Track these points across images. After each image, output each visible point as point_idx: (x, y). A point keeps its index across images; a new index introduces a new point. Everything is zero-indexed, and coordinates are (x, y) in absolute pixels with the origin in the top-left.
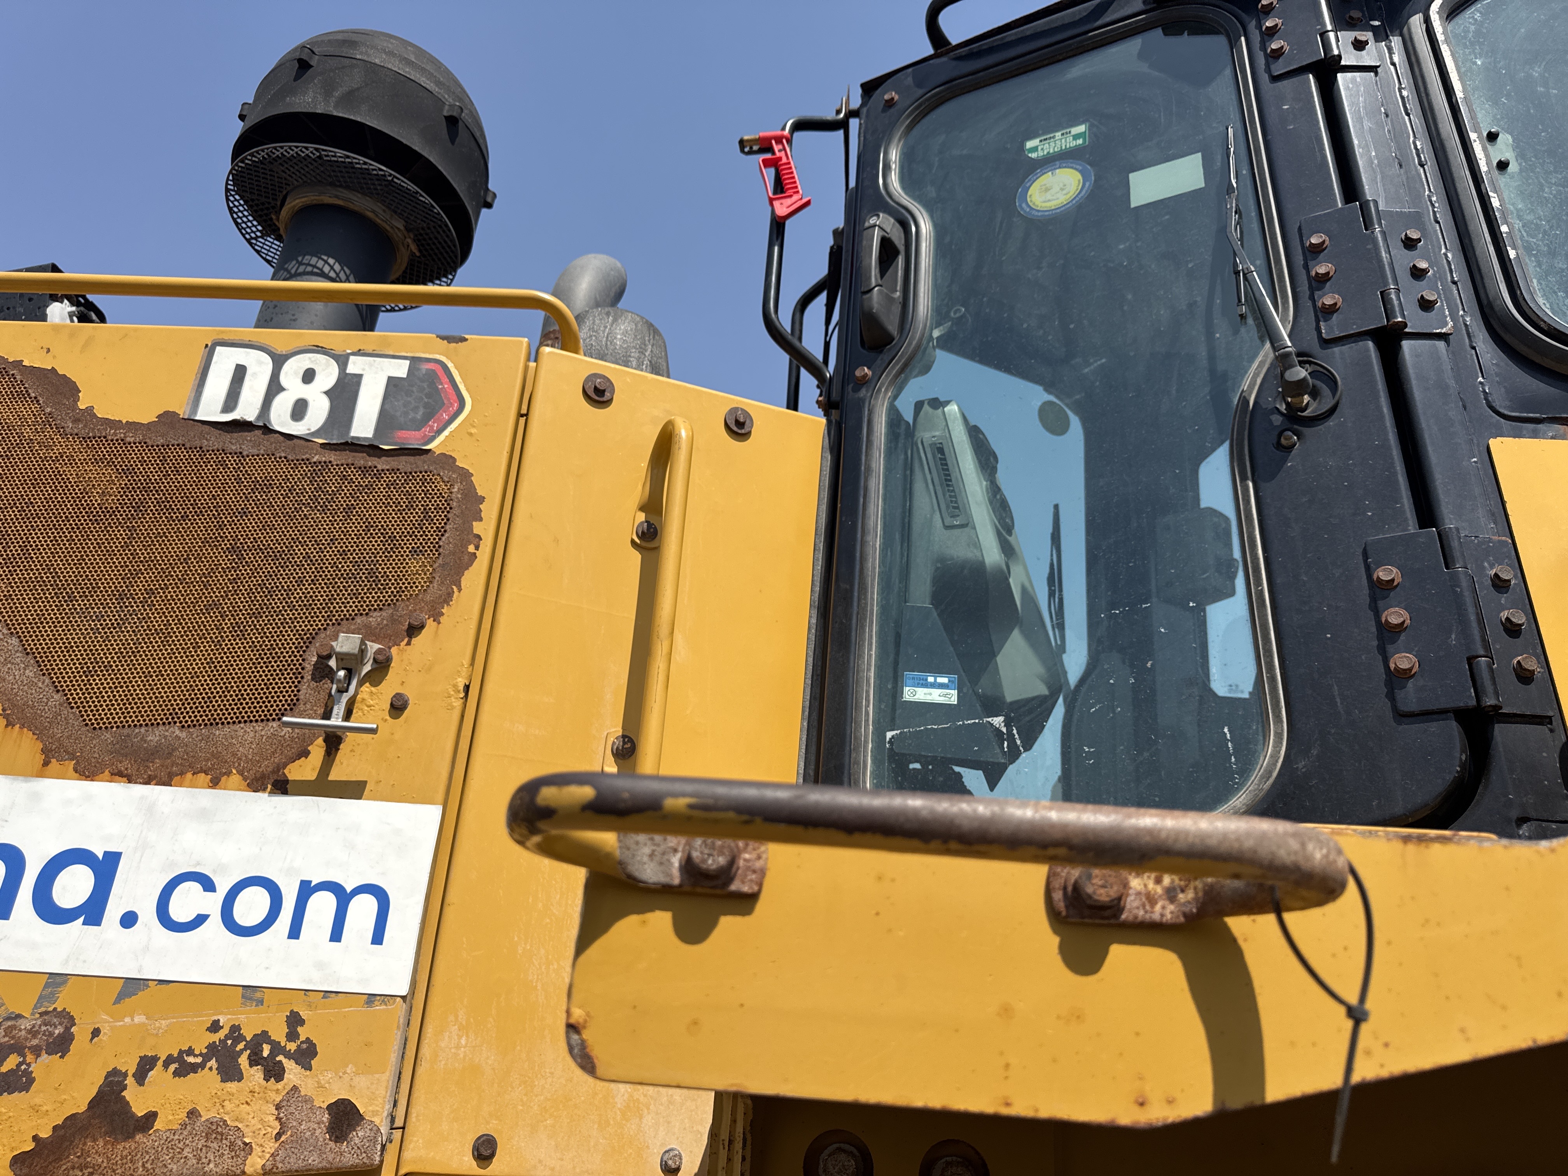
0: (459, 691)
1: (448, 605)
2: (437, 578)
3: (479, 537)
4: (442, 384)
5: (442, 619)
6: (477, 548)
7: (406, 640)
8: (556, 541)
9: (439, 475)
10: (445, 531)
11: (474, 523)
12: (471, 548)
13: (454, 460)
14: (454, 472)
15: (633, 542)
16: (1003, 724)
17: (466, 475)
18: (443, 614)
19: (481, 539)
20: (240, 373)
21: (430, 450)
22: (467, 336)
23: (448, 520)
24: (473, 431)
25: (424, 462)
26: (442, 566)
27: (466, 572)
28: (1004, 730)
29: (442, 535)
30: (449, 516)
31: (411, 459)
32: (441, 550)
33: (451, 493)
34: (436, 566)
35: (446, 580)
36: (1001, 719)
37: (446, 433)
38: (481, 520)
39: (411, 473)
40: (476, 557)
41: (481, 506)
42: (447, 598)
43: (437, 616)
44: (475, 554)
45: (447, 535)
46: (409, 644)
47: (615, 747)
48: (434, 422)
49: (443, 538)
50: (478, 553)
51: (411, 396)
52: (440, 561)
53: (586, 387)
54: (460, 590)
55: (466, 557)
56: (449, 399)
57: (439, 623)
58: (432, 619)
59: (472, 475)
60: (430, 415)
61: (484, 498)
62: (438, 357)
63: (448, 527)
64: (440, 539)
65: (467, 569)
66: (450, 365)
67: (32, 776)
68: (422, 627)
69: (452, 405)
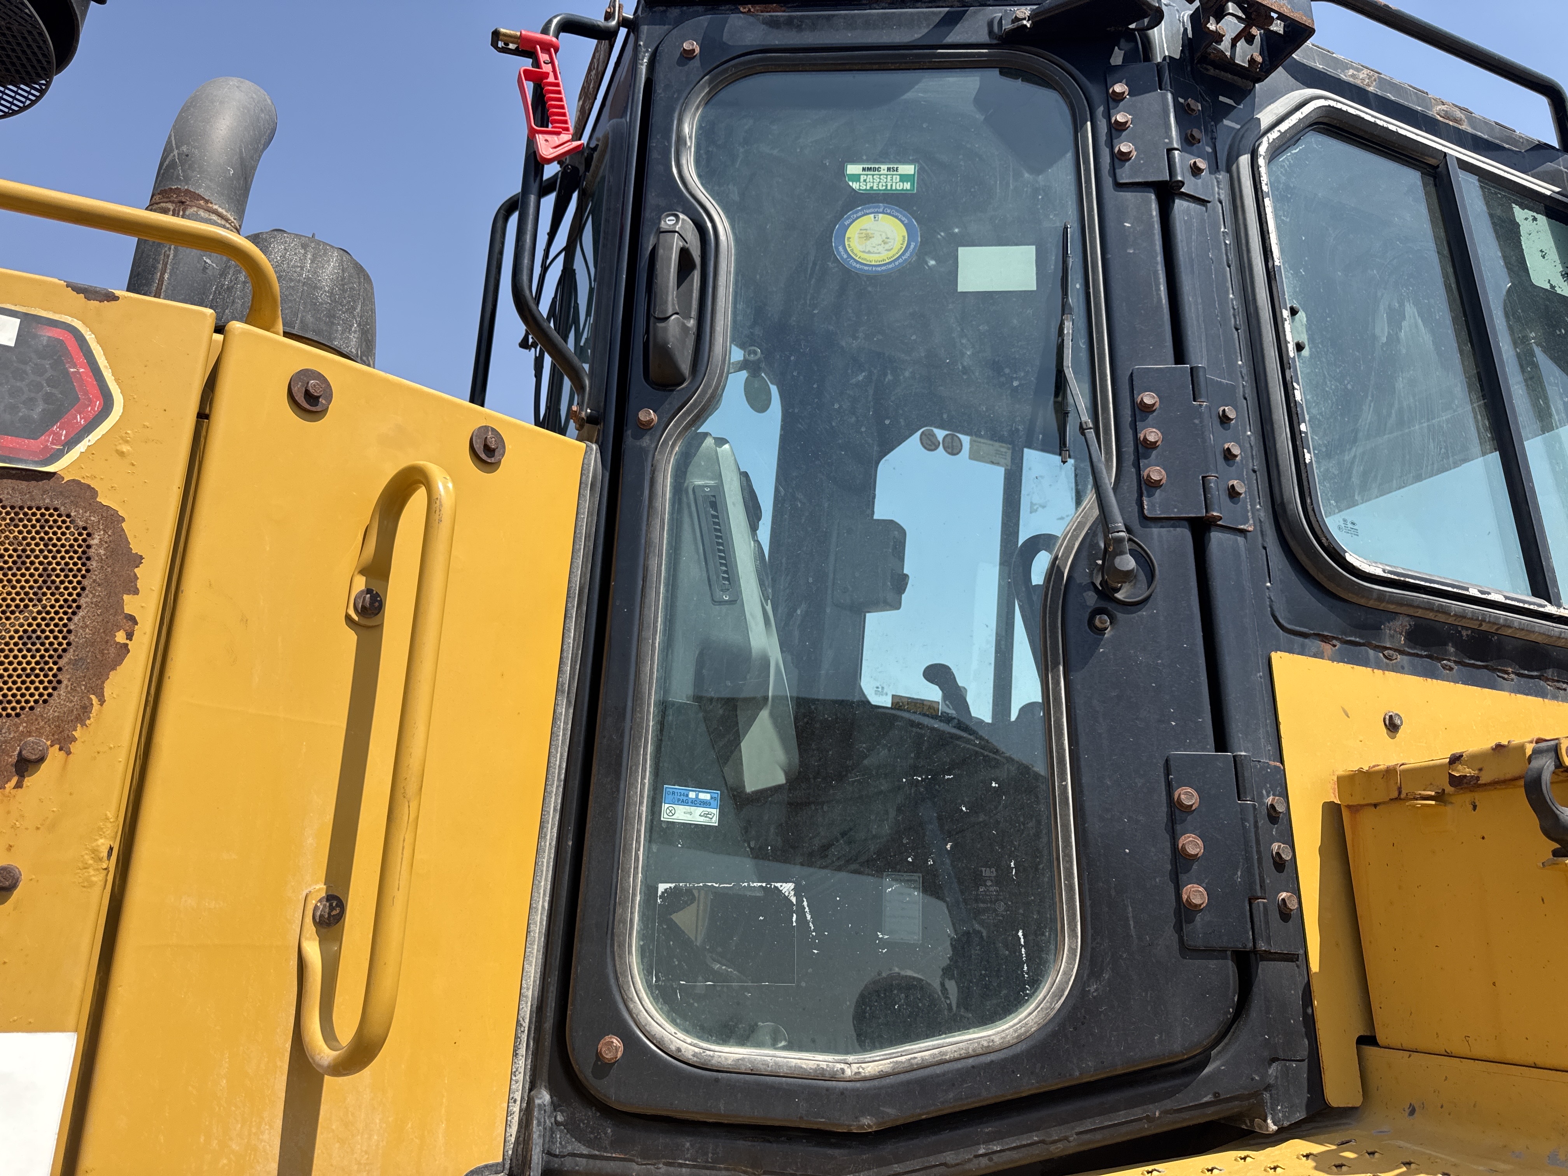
0: (101, 860)
1: (83, 724)
2: (65, 682)
3: (132, 620)
4: (75, 366)
5: (73, 747)
6: (130, 636)
7: (15, 780)
8: (245, 621)
9: (68, 516)
10: (78, 607)
11: (125, 597)
12: (120, 637)
13: (94, 493)
14: (93, 512)
15: (348, 618)
16: (792, 893)
17: (112, 519)
18: (74, 739)
19: (136, 623)
21: (54, 474)
22: (117, 293)
23: (83, 589)
24: (125, 448)
25: (45, 492)
26: (74, 663)
27: (112, 674)
28: (794, 900)
29: (74, 613)
30: (85, 582)
31: (23, 485)
32: (72, 637)
33: (89, 547)
34: (61, 663)
35: (79, 685)
36: (791, 886)
37: (81, 447)
38: (136, 592)
39: (21, 508)
40: (128, 651)
41: (136, 570)
42: (82, 714)
43: (65, 742)
44: (126, 645)
45: (81, 613)
46: (19, 785)
47: (318, 913)
48: (61, 428)
49: (76, 619)
50: (131, 645)
51: (22, 380)
52: (70, 655)
53: (295, 390)
54: (102, 702)
55: (112, 650)
56: (86, 393)
57: (69, 753)
58: (57, 746)
59: (123, 520)
60: (54, 415)
61: (141, 558)
62: (68, 319)
63: (83, 601)
64: (69, 619)
65: (114, 669)
66: (90, 337)
68: (41, 760)
69: (91, 403)
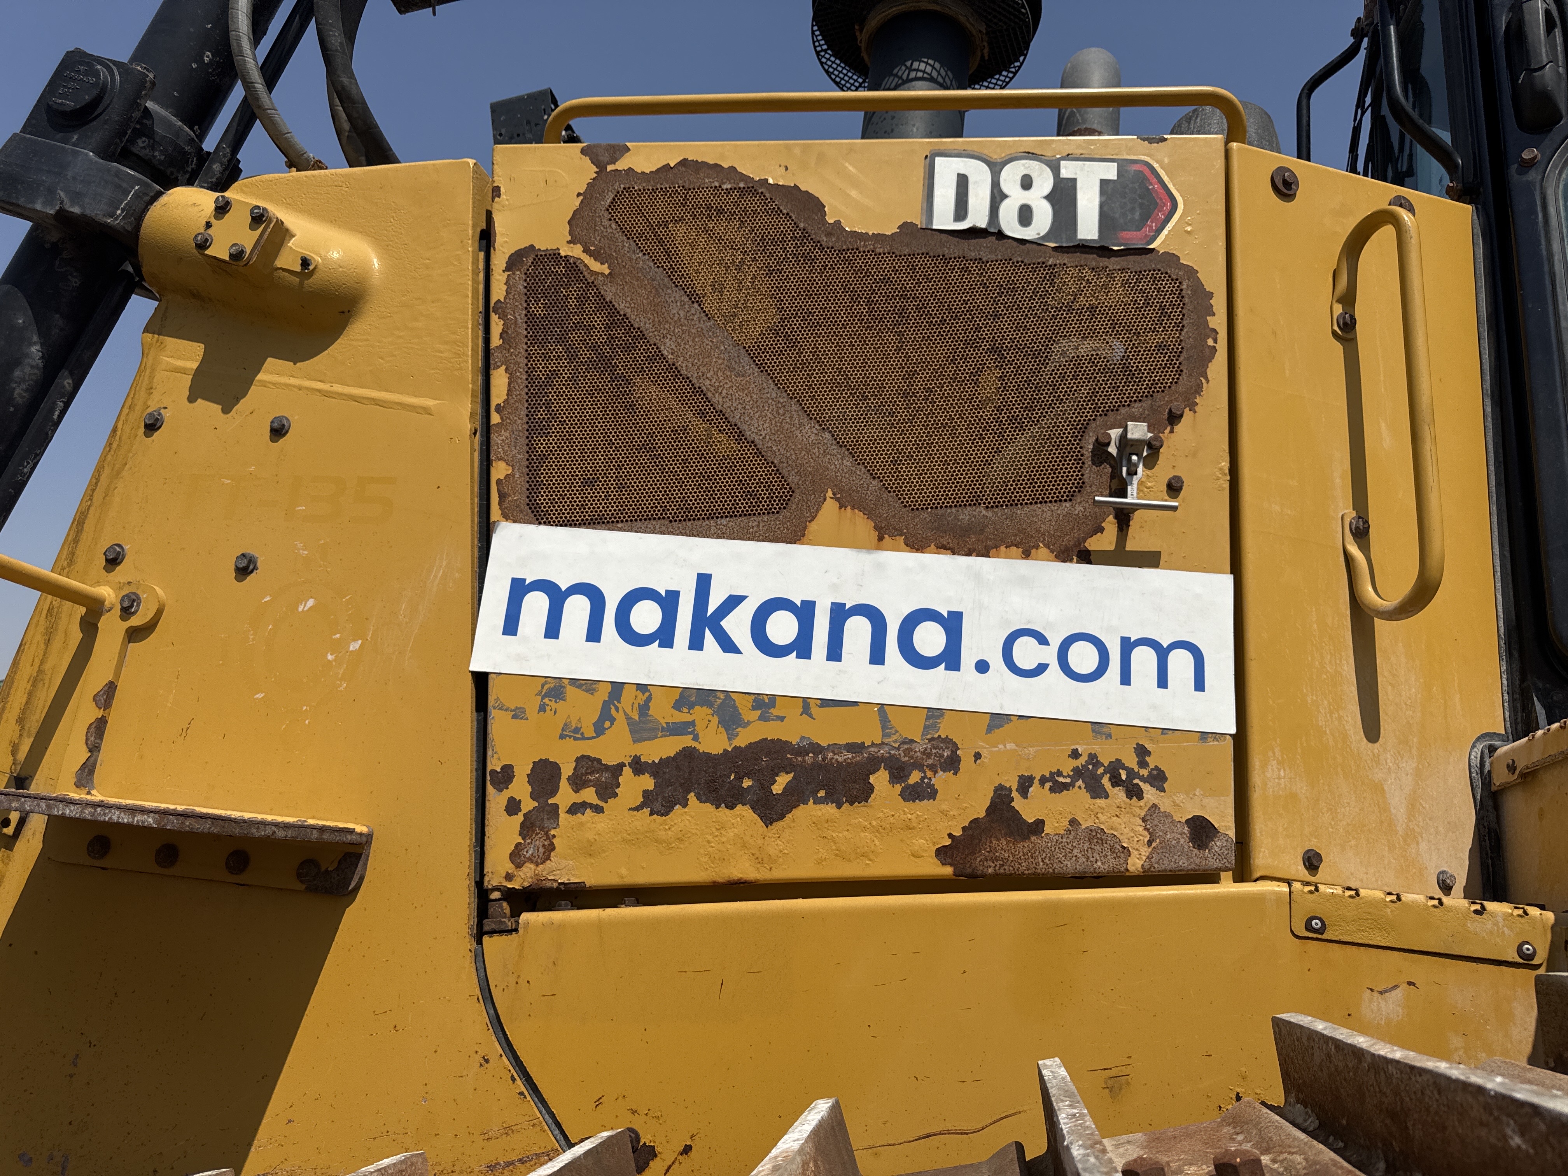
0: (1225, 474)
1: (1200, 395)
2: (1185, 371)
3: (1215, 331)
4: (1151, 184)
5: (1197, 408)
6: (1215, 341)
7: (1169, 428)
8: (1274, 333)
9: (1167, 273)
10: (1183, 326)
11: (1208, 318)
12: (1210, 342)
13: (1178, 258)
14: (1180, 269)
15: (1334, 333)
17: (1191, 272)
18: (1197, 404)
19: (1218, 333)
20: (963, 182)
21: (1154, 249)
22: (1166, 136)
23: (1184, 315)
24: (1189, 229)
25: (1151, 261)
26: (1187, 359)
27: (1210, 364)
29: (1181, 330)
30: (1184, 311)
31: (1137, 258)
32: (1183, 344)
33: (1181, 290)
34: (1181, 359)
35: (1193, 372)
37: (1165, 232)
38: (1214, 315)
39: (1140, 272)
40: (1215, 350)
41: (1209, 301)
42: (1198, 390)
43: (1192, 406)
44: (1214, 347)
45: (1185, 330)
46: (1172, 431)
47: (1353, 527)
48: (1152, 222)
49: (1183, 333)
50: (1217, 346)
51: (1125, 198)
52: (1184, 354)
53: (1276, 181)
54: (1208, 381)
55: (1207, 350)
56: (1161, 199)
57: (1195, 412)
58: (1188, 408)
59: (1197, 272)
60: (1146, 216)
61: (1212, 293)
62: (1143, 158)
63: (1185, 322)
64: (1180, 334)
65: (1210, 361)
66: (1156, 165)
67: (872, 549)
68: (1181, 416)
69: (1165, 205)
